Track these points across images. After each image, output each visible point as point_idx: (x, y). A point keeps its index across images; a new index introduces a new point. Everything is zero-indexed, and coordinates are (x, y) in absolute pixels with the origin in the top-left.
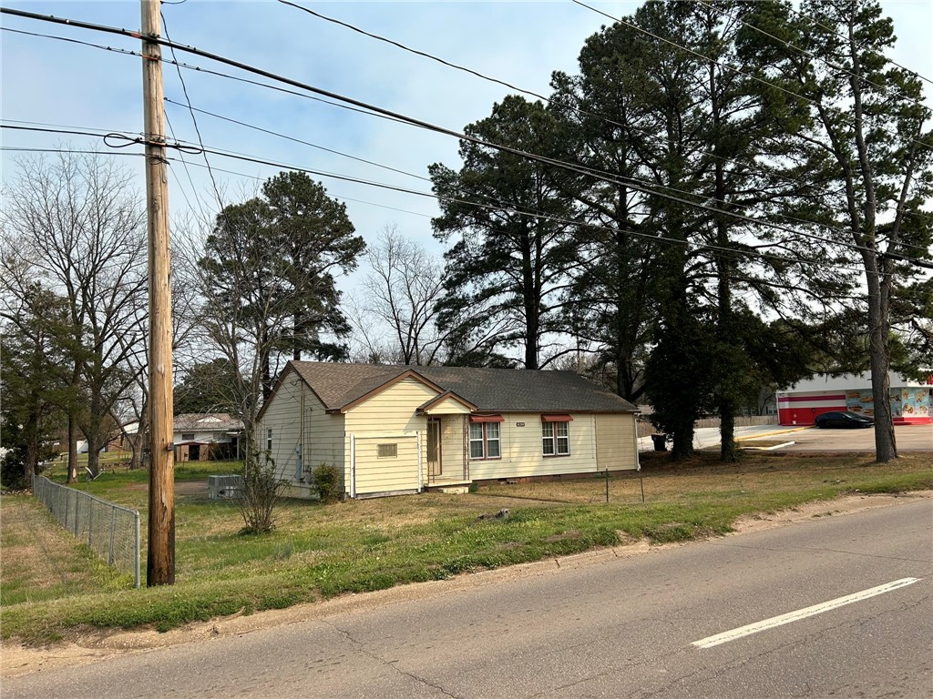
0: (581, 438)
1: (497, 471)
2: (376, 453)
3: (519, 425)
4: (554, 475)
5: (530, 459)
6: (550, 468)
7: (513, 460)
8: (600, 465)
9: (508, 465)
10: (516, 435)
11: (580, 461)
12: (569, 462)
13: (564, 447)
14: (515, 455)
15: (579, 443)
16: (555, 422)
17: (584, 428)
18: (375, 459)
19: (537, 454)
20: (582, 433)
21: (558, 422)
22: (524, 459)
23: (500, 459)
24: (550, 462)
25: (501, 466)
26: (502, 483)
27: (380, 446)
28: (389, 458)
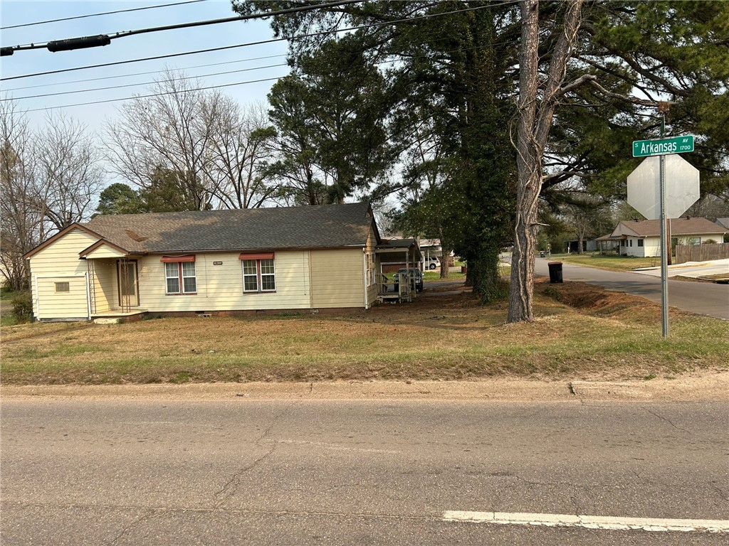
0: (290, 275)
1: (192, 305)
2: (54, 289)
3: (216, 263)
4: (257, 310)
5: (228, 295)
6: (252, 303)
7: (210, 295)
8: (314, 301)
9: (205, 300)
10: (213, 273)
11: (289, 297)
12: (276, 298)
13: (269, 284)
14: (212, 291)
15: (288, 279)
16: (258, 261)
17: (294, 265)
18: (53, 293)
19: (237, 290)
20: (291, 270)
21: (263, 260)
22: (223, 295)
23: (196, 294)
24: (252, 298)
25: (197, 300)
26: (199, 315)
27: (57, 283)
28: (64, 293)
